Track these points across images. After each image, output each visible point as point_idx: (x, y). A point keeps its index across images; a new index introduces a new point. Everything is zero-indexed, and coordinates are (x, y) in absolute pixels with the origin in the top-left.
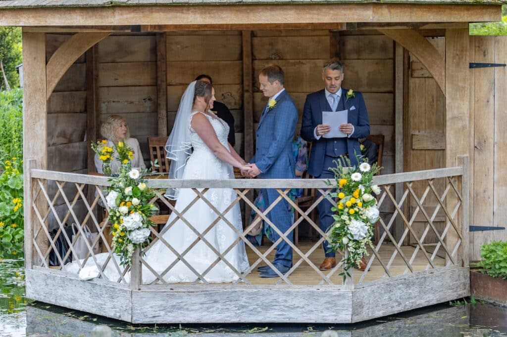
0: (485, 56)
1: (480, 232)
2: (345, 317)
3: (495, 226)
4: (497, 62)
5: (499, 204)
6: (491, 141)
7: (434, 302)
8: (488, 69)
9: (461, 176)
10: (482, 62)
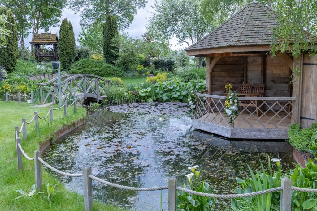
0: (310, 61)
1: (306, 119)
2: (229, 136)
3: (311, 118)
4: (314, 63)
5: (313, 111)
6: (311, 90)
7: (275, 138)
8: (311, 65)
9: (295, 100)
10: (309, 63)
